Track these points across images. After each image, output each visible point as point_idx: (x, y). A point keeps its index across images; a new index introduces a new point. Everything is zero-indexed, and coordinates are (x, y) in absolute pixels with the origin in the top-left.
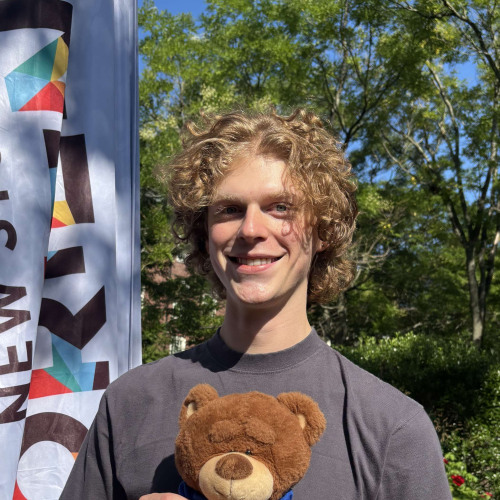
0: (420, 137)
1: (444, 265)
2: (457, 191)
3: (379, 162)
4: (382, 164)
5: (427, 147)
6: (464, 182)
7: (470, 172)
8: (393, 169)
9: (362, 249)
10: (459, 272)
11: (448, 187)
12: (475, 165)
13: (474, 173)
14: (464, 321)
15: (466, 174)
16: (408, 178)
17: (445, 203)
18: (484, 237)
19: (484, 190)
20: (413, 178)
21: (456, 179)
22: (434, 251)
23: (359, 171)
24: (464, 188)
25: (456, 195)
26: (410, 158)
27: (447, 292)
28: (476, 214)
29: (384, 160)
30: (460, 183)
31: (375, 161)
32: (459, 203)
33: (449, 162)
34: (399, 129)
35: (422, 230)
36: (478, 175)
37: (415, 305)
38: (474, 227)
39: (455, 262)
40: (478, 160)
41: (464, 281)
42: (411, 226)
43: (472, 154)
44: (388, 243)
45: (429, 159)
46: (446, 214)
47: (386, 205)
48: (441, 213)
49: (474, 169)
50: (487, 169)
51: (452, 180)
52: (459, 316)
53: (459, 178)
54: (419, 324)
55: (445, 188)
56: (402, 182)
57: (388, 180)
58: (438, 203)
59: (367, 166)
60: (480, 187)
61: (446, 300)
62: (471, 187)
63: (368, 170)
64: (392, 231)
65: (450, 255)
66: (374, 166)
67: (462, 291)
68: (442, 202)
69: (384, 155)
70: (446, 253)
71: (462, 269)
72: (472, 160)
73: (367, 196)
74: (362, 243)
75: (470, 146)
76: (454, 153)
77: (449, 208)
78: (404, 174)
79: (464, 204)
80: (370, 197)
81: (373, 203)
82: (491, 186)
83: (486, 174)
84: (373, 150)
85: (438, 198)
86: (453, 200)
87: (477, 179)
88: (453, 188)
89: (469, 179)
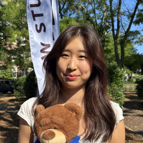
0: (83, 4)
4: (72, 13)
5: (85, 7)
6: (97, 17)
8: (76, 14)
11: (92, 19)
13: (99, 15)
15: (97, 15)
17: (91, 24)
18: (102, 33)
20: (82, 16)
21: (94, 16)
23: (66, 14)
24: (97, 19)
25: (94, 21)
26: (81, 10)
28: (100, 26)
30: (95, 17)
32: (95, 23)
33: (92, 11)
34: (77, 1)
36: (100, 15)
38: (99, 30)
40: (100, 11)
43: (98, 9)
45: (87, 11)
49: (99, 13)
50: (103, 13)
55: (91, 19)
56: (78, 18)
57: (74, 17)
59: (68, 13)
62: (98, 19)
63: (68, 14)
66: (70, 13)
69: (74, 10)
72: (98, 10)
73: (72, 21)
75: (98, 6)
76: (94, 9)
77: (93, 25)
78: (79, 16)
79: (96, 24)
80: (73, 22)
82: (104, 18)
84: (70, 8)
85: (89, 22)
86: (94, 23)
87: (100, 16)
88: (93, 19)
89: (98, 16)
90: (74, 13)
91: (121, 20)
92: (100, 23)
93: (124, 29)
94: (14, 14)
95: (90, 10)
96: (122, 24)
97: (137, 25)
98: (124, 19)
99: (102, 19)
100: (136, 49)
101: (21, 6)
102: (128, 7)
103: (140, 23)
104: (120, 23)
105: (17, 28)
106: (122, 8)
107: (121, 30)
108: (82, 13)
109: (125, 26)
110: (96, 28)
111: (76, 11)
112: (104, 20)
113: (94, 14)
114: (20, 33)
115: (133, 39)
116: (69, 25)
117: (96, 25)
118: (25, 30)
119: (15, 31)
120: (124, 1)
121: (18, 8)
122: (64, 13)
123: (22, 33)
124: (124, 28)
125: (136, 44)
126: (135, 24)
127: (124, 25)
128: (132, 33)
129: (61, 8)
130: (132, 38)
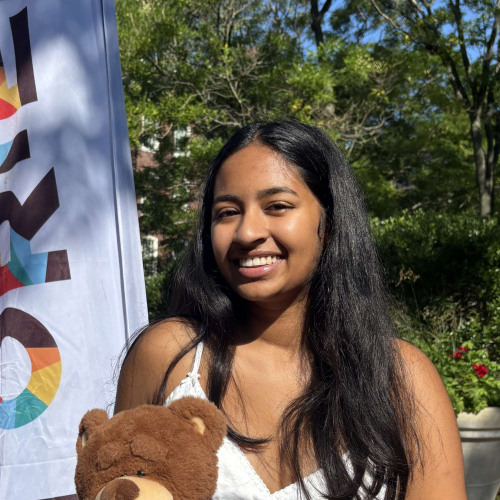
1: (444, 136)
2: (457, 48)
3: (365, 21)
4: (369, 24)
6: (466, 36)
7: (473, 24)
8: (382, 27)
9: (354, 121)
10: (462, 142)
11: (447, 44)
12: (479, 16)
14: (469, 198)
15: (469, 27)
16: (400, 37)
17: (444, 64)
18: (491, 99)
19: (489, 44)
20: (407, 37)
21: (457, 34)
22: (433, 121)
23: (344, 32)
24: (466, 44)
25: (457, 53)
26: (402, 14)
27: (448, 166)
28: (481, 72)
29: (372, 19)
30: (461, 38)
31: (361, 21)
32: (461, 63)
33: (448, 14)
35: (418, 97)
36: (482, 27)
37: (414, 183)
38: (478, 89)
39: (457, 132)
40: (482, 9)
41: (468, 152)
42: (406, 92)
43: (475, 3)
44: (383, 112)
45: (426, 13)
46: (446, 75)
47: (378, 67)
48: (439, 75)
49: (478, 20)
50: (492, 20)
51: (452, 35)
52: (463, 192)
53: (460, 31)
54: (419, 204)
55: (443, 46)
56: (393, 42)
57: (377, 40)
58: (435, 64)
59: (352, 27)
60: (484, 42)
61: (448, 176)
62: (473, 42)
63: (353, 31)
64: (386, 98)
65: (451, 123)
66: (361, 25)
67: (466, 164)
68: (440, 62)
69: (372, 12)
70: (446, 122)
71: (465, 138)
72: (474, 10)
73: (356, 58)
74: (354, 114)
76: (455, 3)
77: (450, 70)
78: (396, 34)
79: (466, 62)
80: (360, 61)
81: (363, 66)
82: (497, 39)
83: (492, 25)
84: (359, 7)
85: (436, 58)
86: (454, 59)
87: (482, 32)
88: (453, 45)
89: (472, 32)
90: (375, 27)
92: (479, 59)
94: (133, 40)
95: (442, 9)
101: (158, 11)
105: (142, 93)
108: (409, 25)
111: (382, 19)
113: (455, 25)
114: (155, 112)
116: (343, 71)
117: (464, 68)
118: (175, 100)
119: (136, 105)
121: (146, 18)
122: (336, 25)
123: (160, 110)
129: (320, 8)
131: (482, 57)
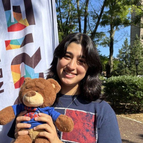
6: (62, 16)
15: (62, 14)
21: (59, 15)
24: (62, 18)
36: (66, 14)
38: (64, 30)
40: (66, 10)
43: (64, 8)
49: (64, 12)
62: (63, 18)
75: (63, 5)
76: (59, 7)
91: (88, 20)
92: (64, 22)
93: (91, 30)
96: (89, 24)
97: (103, 26)
98: (91, 19)
99: (67, 18)
100: (99, 50)
102: (95, 8)
103: (106, 25)
104: (87, 23)
106: (89, 9)
107: (88, 30)
109: (92, 27)
110: (61, 27)
112: (70, 20)
113: (59, 12)
115: (98, 41)
117: (61, 24)
120: (91, 1)
124: (91, 28)
125: (102, 45)
126: (101, 25)
127: (91, 25)
128: (97, 35)
130: (97, 39)
131: (65, 22)
